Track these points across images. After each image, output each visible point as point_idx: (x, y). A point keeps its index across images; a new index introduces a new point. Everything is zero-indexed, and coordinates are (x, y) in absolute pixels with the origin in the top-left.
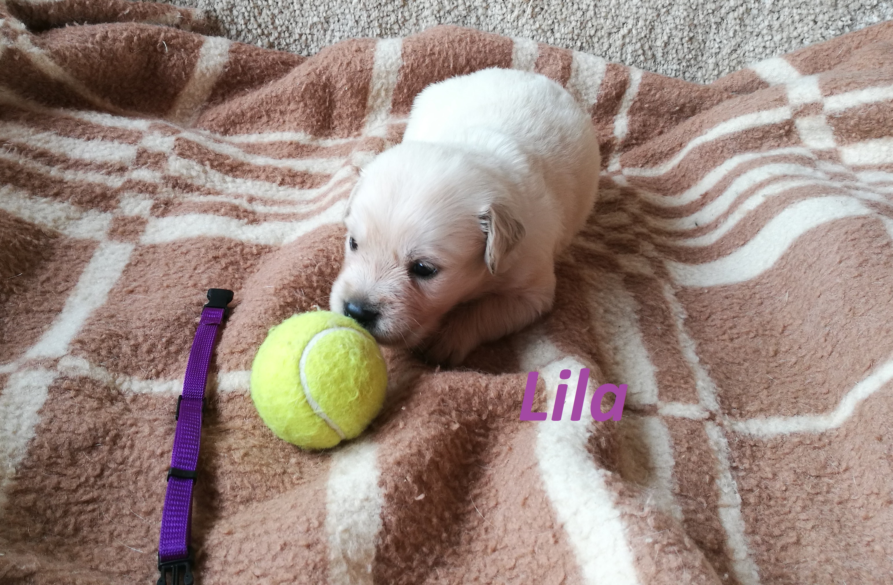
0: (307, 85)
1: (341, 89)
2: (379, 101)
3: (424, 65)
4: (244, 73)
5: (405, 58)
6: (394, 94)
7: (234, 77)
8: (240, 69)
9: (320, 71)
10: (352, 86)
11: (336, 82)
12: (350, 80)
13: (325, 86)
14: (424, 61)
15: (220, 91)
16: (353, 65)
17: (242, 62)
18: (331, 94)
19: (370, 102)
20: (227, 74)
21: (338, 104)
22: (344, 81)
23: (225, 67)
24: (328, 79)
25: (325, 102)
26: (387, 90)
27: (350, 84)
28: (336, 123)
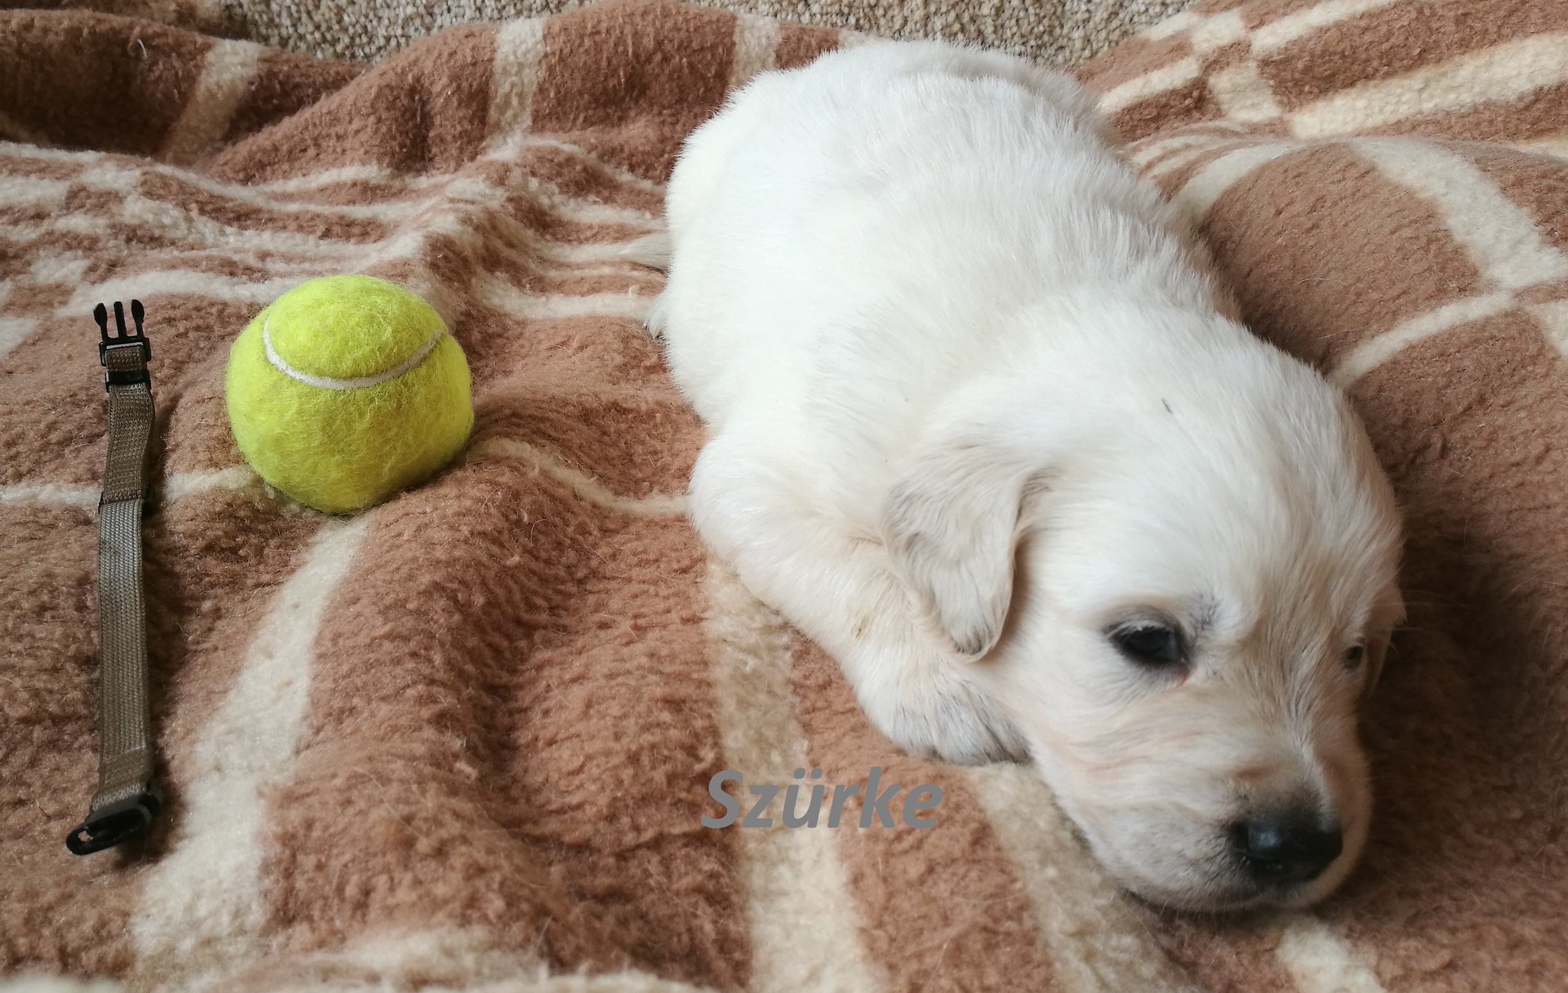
0: (380, 89)
1: (439, 95)
2: (510, 113)
3: (582, 50)
4: (285, 94)
5: (549, 41)
6: (534, 102)
7: (268, 99)
8: (278, 86)
9: (403, 69)
10: (459, 87)
11: (431, 84)
12: (455, 78)
13: (412, 91)
14: (581, 44)
15: (244, 124)
16: (459, 56)
17: (281, 77)
18: (424, 104)
19: (493, 114)
20: (254, 95)
21: (437, 121)
22: (445, 80)
23: (252, 83)
24: (418, 80)
25: (414, 116)
26: (521, 96)
27: (454, 85)
28: (435, 150)
